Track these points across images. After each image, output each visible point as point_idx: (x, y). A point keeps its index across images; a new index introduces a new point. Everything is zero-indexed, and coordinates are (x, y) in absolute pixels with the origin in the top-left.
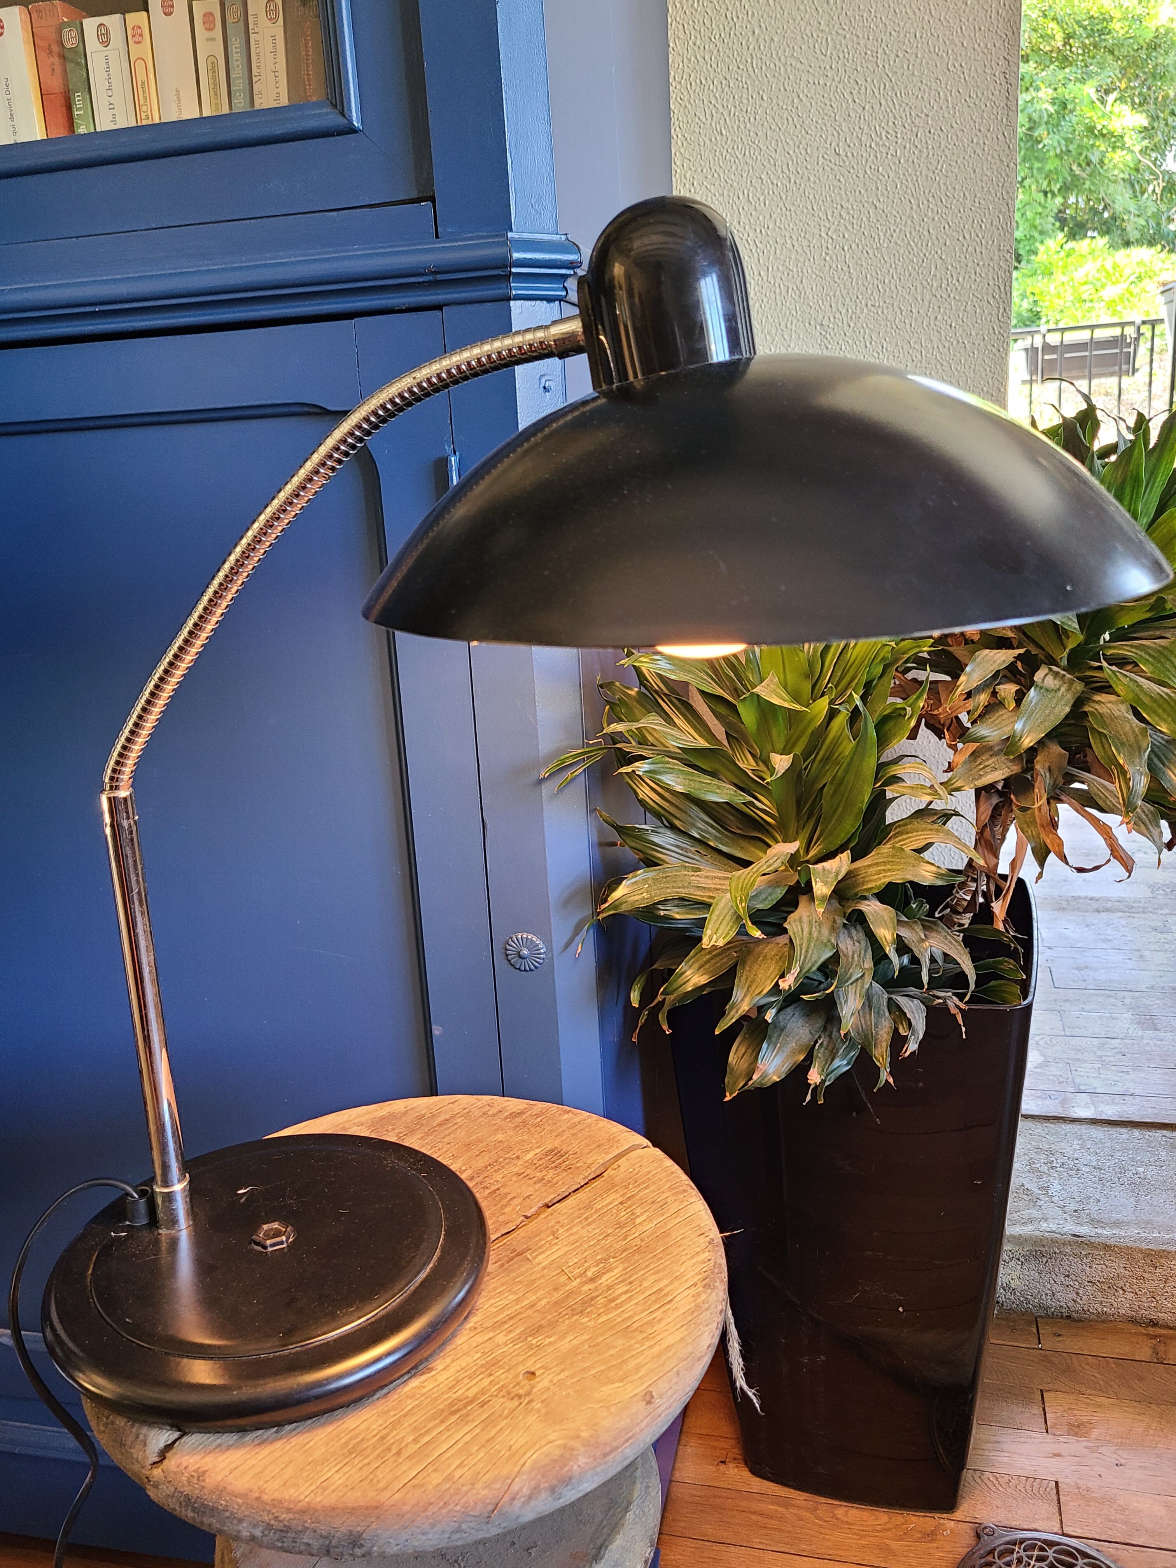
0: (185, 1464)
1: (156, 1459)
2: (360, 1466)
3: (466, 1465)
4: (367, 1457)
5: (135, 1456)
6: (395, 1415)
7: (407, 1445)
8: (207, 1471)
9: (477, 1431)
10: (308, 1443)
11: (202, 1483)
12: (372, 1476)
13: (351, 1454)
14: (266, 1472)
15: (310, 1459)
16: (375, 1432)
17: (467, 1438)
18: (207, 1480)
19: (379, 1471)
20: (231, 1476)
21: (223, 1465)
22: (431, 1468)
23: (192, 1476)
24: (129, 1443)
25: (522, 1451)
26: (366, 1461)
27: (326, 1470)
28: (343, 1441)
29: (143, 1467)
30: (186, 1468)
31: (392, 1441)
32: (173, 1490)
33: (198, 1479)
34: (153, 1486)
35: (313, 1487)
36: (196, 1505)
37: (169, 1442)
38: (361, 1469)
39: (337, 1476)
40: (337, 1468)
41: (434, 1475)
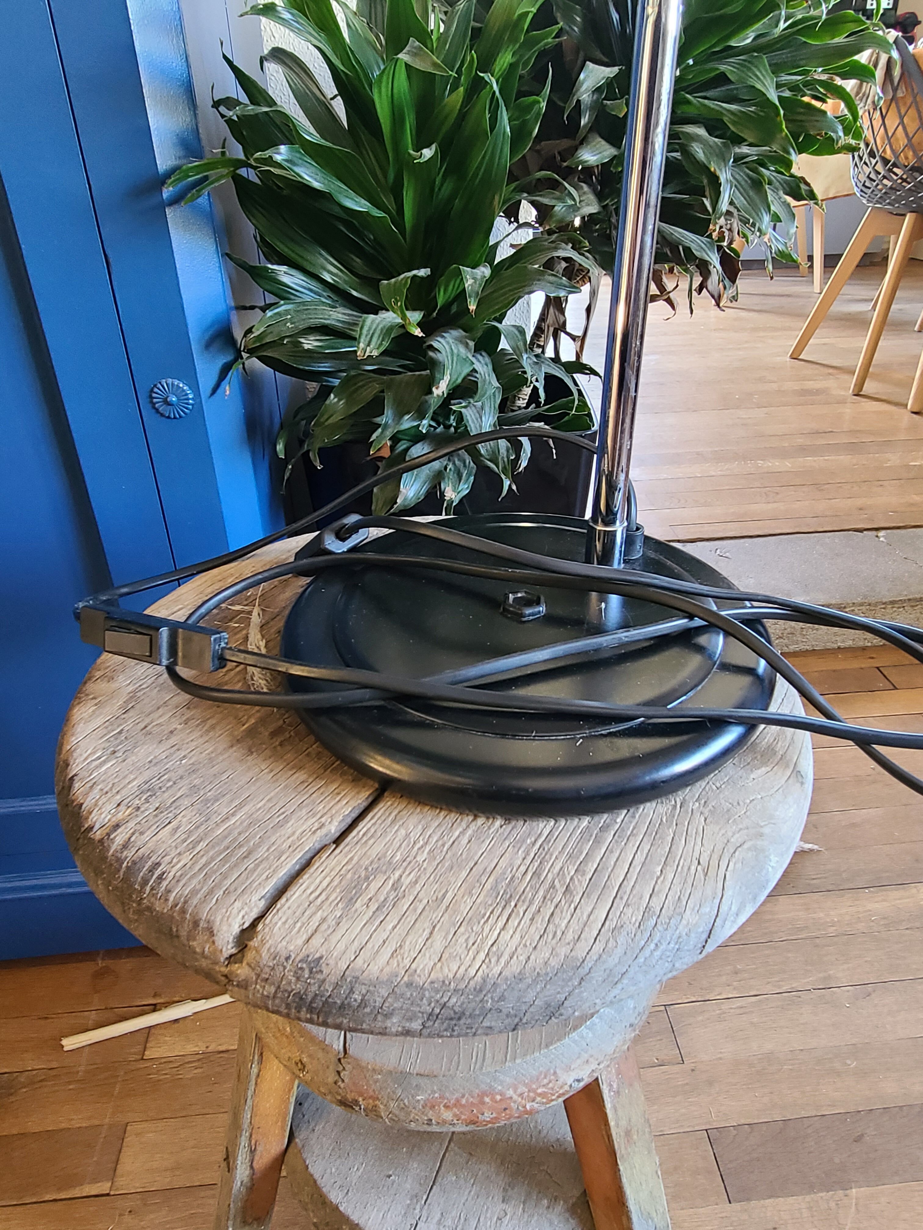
0: (284, 954)
1: (234, 951)
2: (529, 915)
3: (659, 892)
4: (531, 903)
5: (198, 950)
6: (534, 843)
7: (572, 879)
8: (321, 958)
9: (646, 847)
10: (444, 896)
11: (320, 977)
12: (551, 926)
13: (507, 902)
14: (406, 947)
15: (459, 918)
16: (523, 869)
17: (640, 858)
18: (326, 971)
19: (557, 919)
20: (359, 960)
21: (341, 946)
22: (620, 905)
23: (301, 969)
24: (183, 933)
25: (714, 863)
26: (533, 908)
27: (487, 930)
28: (488, 886)
29: (216, 963)
30: (287, 959)
31: (550, 876)
32: (273, 989)
33: (311, 972)
34: (238, 986)
35: (482, 956)
36: (314, 1005)
37: (246, 925)
38: (532, 919)
39: (506, 936)
40: (500, 924)
41: (629, 911)
